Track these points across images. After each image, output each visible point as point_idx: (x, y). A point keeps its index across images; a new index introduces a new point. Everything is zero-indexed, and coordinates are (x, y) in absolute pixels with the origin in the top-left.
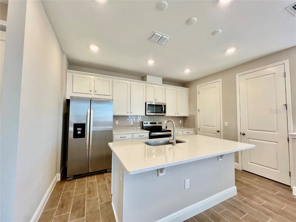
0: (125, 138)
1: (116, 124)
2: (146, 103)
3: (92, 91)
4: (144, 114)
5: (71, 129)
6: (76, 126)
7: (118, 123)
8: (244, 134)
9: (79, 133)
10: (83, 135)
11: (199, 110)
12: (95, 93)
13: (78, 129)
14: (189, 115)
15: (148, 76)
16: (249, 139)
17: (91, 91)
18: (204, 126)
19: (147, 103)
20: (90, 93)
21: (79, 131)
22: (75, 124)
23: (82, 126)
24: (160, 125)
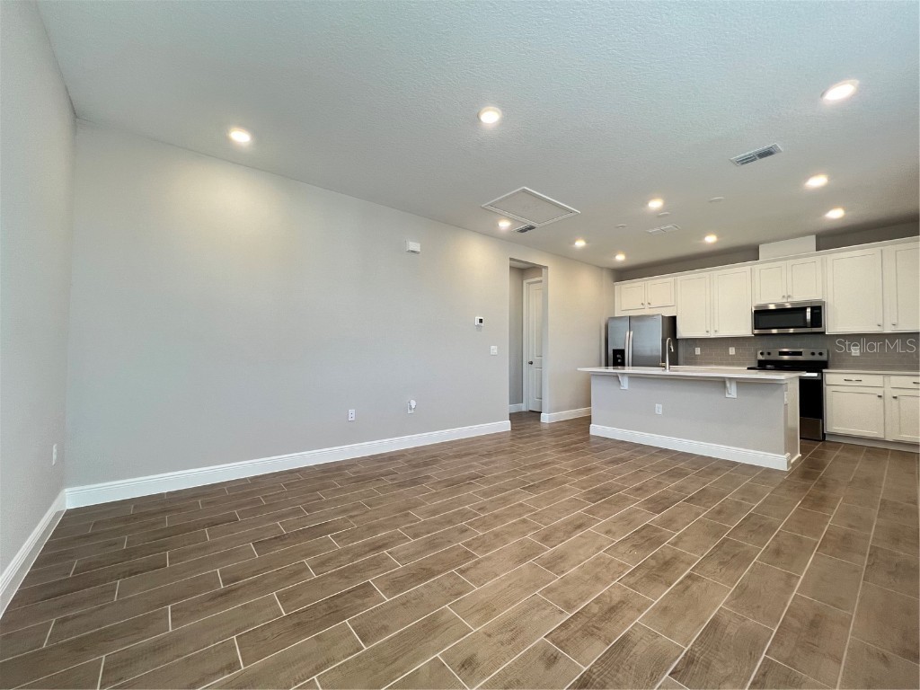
1: (697, 353)
4: (750, 333)
5: (611, 353)
6: (615, 352)
7: (701, 353)
9: (619, 361)
12: (650, 307)
13: (617, 356)
17: (643, 304)
20: (641, 307)
22: (614, 350)
23: (622, 352)
24: (817, 358)
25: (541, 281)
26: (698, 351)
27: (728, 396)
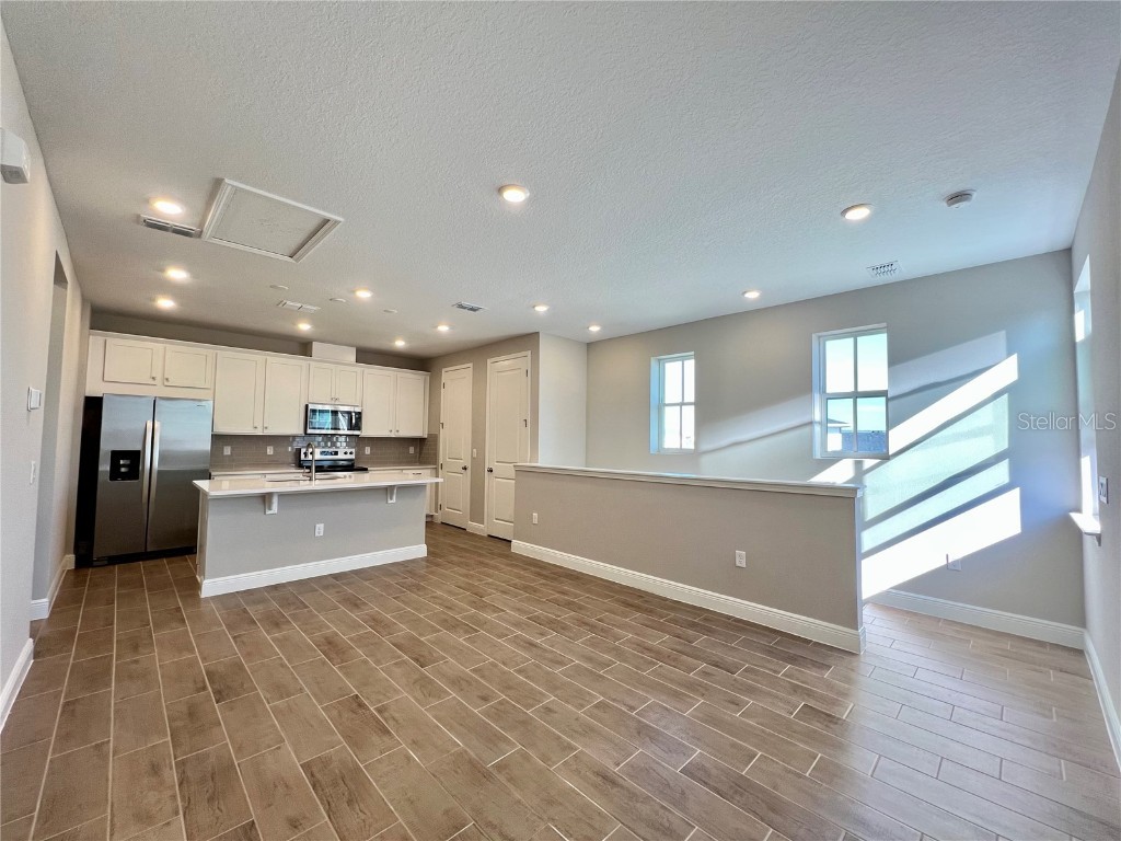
1: (225, 454)
2: (307, 406)
3: (159, 378)
4: (301, 432)
6: (116, 456)
8: (491, 471)
9: (123, 470)
10: (133, 476)
11: (443, 424)
12: (166, 383)
13: (122, 462)
15: (315, 344)
17: (153, 378)
18: (448, 458)
19: (311, 407)
20: (153, 383)
21: (124, 466)
22: (113, 452)
23: (133, 456)
24: (348, 457)
26: (227, 450)
27: (390, 502)
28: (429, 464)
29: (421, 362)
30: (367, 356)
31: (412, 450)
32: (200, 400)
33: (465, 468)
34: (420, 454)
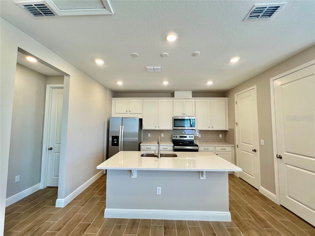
0: (150, 149)
1: (149, 136)
3: (128, 111)
4: (171, 128)
5: (110, 139)
6: (113, 137)
7: (151, 136)
8: (281, 158)
9: (115, 142)
10: (117, 144)
11: (237, 123)
12: (130, 113)
13: (115, 140)
14: (229, 129)
15: (175, 92)
16: (287, 165)
18: (242, 142)
19: (174, 118)
20: (126, 112)
22: (112, 136)
23: (117, 138)
24: (191, 138)
25: (62, 88)
26: (149, 135)
27: (201, 178)
28: (230, 143)
29: (223, 94)
30: (197, 94)
31: (221, 136)
32: (135, 118)
33: (255, 151)
34: (225, 138)
